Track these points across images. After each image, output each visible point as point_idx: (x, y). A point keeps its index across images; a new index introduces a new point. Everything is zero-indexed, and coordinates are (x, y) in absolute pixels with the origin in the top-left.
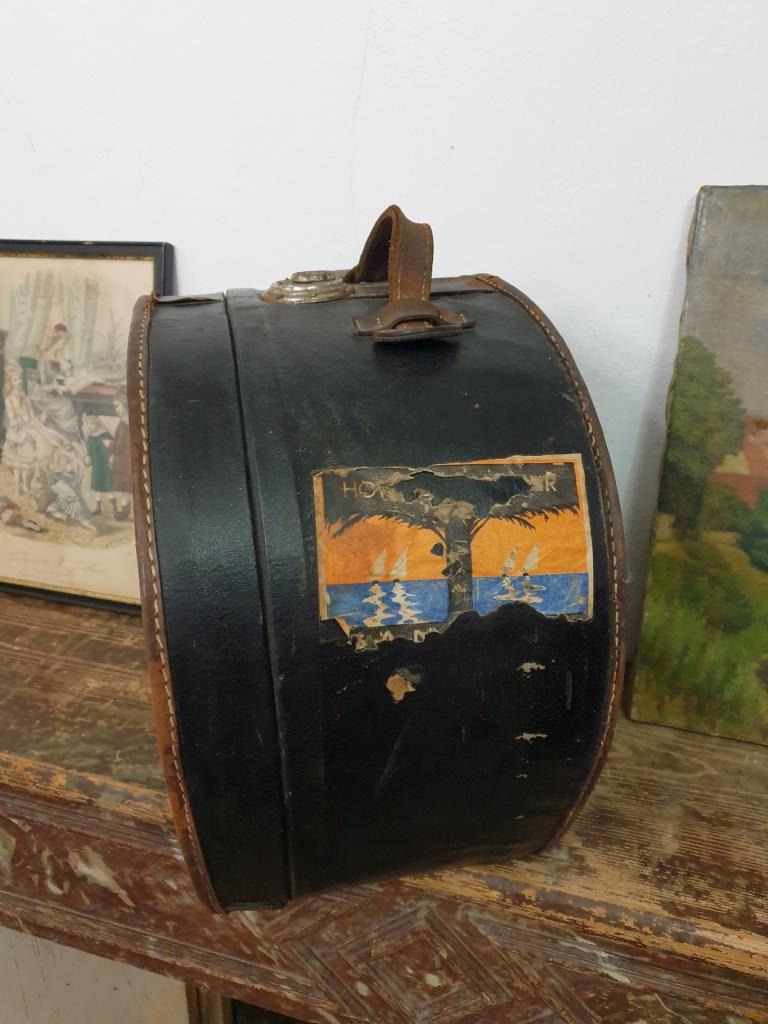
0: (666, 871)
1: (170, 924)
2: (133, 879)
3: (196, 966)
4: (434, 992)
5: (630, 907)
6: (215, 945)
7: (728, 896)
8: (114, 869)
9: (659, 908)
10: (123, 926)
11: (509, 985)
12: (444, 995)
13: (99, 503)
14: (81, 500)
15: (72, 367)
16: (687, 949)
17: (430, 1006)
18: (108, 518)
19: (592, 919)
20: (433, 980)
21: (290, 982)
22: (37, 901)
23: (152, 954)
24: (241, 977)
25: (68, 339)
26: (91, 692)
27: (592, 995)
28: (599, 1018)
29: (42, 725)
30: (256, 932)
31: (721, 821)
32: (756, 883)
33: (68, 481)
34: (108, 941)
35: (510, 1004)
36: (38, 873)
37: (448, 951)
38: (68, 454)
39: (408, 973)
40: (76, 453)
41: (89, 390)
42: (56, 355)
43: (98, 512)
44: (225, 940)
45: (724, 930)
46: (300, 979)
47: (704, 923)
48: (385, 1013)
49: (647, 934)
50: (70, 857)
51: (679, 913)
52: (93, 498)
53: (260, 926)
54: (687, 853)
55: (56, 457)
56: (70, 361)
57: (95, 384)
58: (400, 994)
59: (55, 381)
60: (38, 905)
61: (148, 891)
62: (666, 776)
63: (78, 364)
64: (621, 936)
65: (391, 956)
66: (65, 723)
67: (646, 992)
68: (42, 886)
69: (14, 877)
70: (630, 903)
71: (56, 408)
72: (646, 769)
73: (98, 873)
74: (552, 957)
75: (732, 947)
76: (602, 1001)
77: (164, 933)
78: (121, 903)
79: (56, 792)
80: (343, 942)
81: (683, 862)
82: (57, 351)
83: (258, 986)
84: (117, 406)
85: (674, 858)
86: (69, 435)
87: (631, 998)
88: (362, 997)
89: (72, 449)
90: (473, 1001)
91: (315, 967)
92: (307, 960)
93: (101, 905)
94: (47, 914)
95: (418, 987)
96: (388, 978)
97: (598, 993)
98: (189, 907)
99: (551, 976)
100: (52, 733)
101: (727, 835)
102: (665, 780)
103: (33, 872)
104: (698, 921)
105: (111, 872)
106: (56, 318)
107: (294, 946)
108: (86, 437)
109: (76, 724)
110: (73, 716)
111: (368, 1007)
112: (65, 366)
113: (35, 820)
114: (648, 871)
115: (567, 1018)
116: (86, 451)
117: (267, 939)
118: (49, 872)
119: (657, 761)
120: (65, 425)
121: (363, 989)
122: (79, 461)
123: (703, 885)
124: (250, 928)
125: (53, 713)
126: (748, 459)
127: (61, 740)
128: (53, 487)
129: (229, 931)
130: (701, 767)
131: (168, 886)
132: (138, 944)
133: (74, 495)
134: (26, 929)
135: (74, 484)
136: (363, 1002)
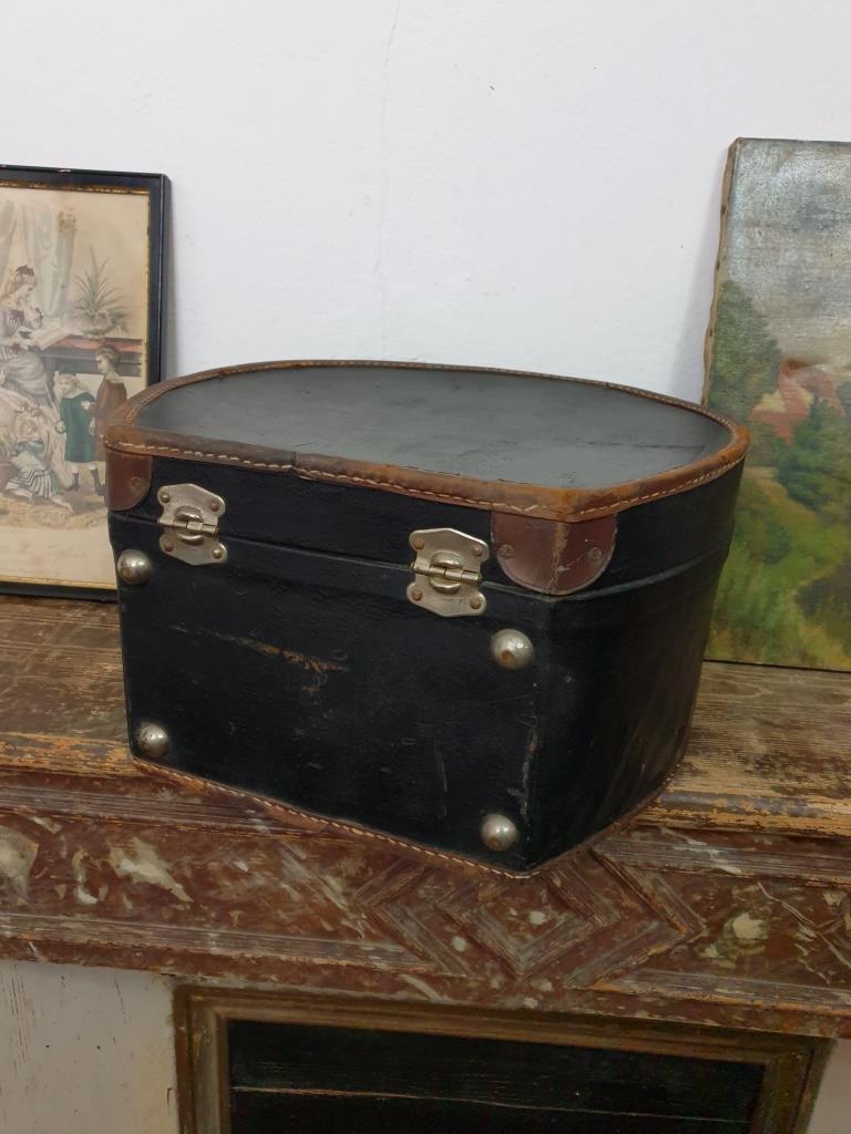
0: (765, 765)
1: (235, 914)
2: (193, 867)
3: (269, 954)
4: (536, 930)
5: (748, 795)
6: (289, 929)
7: (823, 777)
8: (169, 860)
9: (772, 792)
10: (174, 927)
11: (618, 906)
12: (549, 931)
13: (76, 475)
14: (53, 474)
15: (41, 317)
16: (801, 824)
17: (533, 945)
18: (89, 493)
19: (715, 810)
20: (538, 918)
21: (379, 952)
22: (62, 917)
23: (215, 950)
24: (324, 956)
25: (35, 284)
26: (111, 674)
27: (698, 898)
28: (704, 920)
29: (69, 707)
30: (341, 903)
31: (791, 726)
32: (839, 765)
33: (35, 452)
34: (159, 945)
35: (617, 926)
36: (67, 882)
37: (561, 878)
38: (35, 419)
39: (512, 916)
40: (45, 417)
41: (63, 344)
42: (18, 303)
43: (75, 487)
44: (303, 921)
45: (831, 800)
46: (391, 948)
47: (813, 798)
48: (482, 966)
49: (765, 815)
50: (112, 854)
51: (789, 793)
52: (67, 471)
53: (346, 895)
54: (776, 752)
55: (18, 423)
56: (37, 310)
57: (71, 337)
58: (502, 938)
59: (17, 334)
60: (63, 921)
61: (211, 879)
62: (730, 698)
63: (50, 313)
64: (742, 823)
65: (495, 899)
66: (96, 702)
67: (752, 881)
68: (70, 896)
69: (32, 894)
70: (747, 791)
71: (18, 365)
72: (710, 694)
73: (147, 868)
74: (668, 862)
75: (840, 814)
76: (707, 901)
77: (226, 927)
78: (175, 900)
79: (113, 769)
80: (441, 895)
81: (775, 757)
82: (20, 298)
83: (344, 963)
84: (100, 362)
85: (766, 756)
86: (35, 397)
87: (736, 892)
88: (458, 953)
89: (39, 413)
90: (582, 928)
91: (410, 929)
92: (402, 922)
93: (149, 906)
94: (77, 929)
95: (522, 928)
96: (490, 925)
97: (705, 893)
98: (260, 889)
99: (662, 885)
100: (88, 712)
101: (802, 735)
102: (730, 702)
103: (58, 882)
104: (807, 797)
105: (165, 865)
106: (17, 259)
107: (388, 909)
108: (59, 400)
109: (111, 703)
110: (104, 695)
111: (464, 963)
112: (30, 316)
113: (74, 812)
114: (750, 767)
115: (678, 924)
116: (58, 416)
117: (354, 909)
118: (80, 878)
119: (716, 688)
120: (31, 385)
121: (460, 944)
122: (50, 428)
123: (799, 772)
124: (334, 900)
125: (77, 695)
126: (784, 398)
127: (101, 718)
128: (15, 460)
129: (307, 909)
130: (757, 690)
131: (238, 868)
132: (197, 942)
133: (41, 467)
134: (42, 958)
135: (42, 455)
136: (459, 959)
